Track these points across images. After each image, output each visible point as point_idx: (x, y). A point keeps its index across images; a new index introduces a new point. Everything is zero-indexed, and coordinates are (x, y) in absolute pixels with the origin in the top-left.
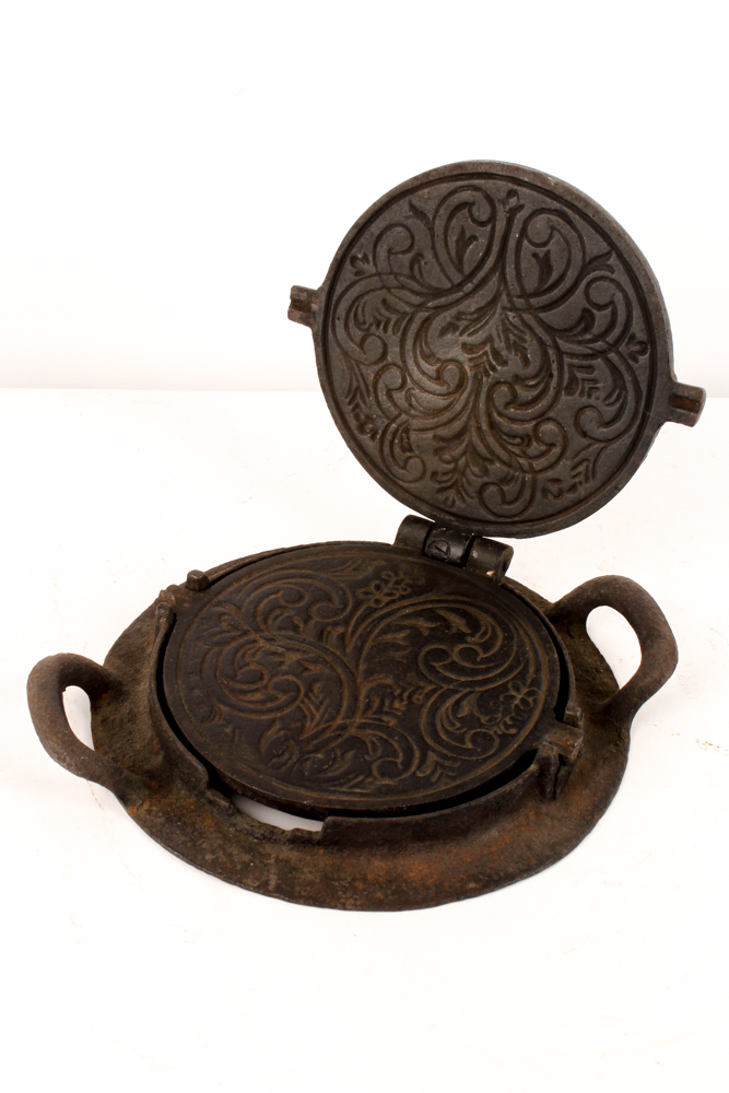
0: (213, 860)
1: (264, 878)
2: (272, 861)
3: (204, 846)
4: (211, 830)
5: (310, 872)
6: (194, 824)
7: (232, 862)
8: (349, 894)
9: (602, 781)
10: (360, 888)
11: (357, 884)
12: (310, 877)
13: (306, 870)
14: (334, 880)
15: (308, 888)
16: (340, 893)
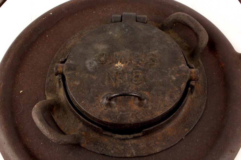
0: (114, 152)
1: (131, 152)
2: (130, 145)
3: (109, 149)
4: (108, 142)
5: (142, 144)
6: (102, 142)
7: (120, 151)
8: (156, 147)
9: (202, 80)
10: (158, 144)
11: (156, 143)
12: (143, 146)
13: (141, 144)
14: (150, 144)
15: (144, 150)
16: (154, 148)
